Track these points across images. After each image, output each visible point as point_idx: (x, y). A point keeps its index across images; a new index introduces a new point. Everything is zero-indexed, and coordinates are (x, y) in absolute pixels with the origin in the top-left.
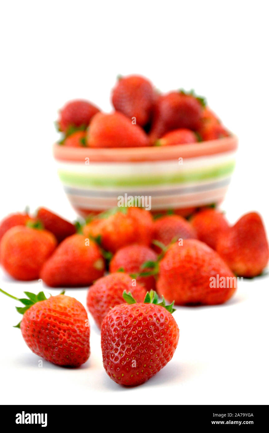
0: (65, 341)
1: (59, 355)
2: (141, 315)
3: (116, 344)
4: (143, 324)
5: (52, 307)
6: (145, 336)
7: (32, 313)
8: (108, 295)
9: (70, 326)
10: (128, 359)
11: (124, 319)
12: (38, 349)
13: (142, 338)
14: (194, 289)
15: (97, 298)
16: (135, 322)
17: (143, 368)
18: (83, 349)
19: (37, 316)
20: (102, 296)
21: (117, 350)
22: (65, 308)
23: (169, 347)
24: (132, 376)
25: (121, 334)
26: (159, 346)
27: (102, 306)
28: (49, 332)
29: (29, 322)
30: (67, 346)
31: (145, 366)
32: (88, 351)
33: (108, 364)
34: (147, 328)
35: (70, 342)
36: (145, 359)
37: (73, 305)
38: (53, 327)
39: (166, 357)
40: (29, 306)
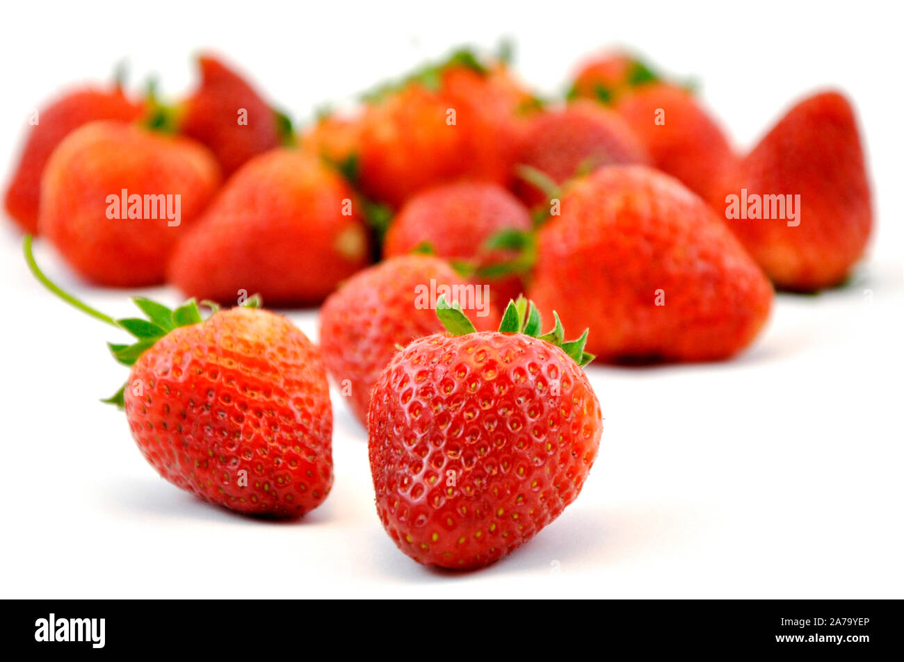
0: (259, 442)
2: (491, 365)
3: (415, 450)
4: (496, 392)
5: (223, 343)
7: (160, 360)
8: (385, 321)
9: (275, 398)
10: (450, 490)
11: (440, 377)
12: (178, 465)
13: (494, 432)
15: (351, 328)
16: (473, 385)
17: (495, 518)
18: (313, 466)
19: (177, 369)
20: (367, 324)
21: (420, 464)
22: (260, 347)
23: (572, 462)
24: (462, 540)
25: (433, 421)
26: (543, 456)
28: (212, 414)
29: (151, 387)
30: (265, 457)
31: (501, 512)
32: (327, 473)
33: (391, 505)
34: (509, 403)
35: (275, 444)
36: (501, 494)
37: (283, 339)
38: (224, 400)
39: (561, 491)
40: (149, 340)
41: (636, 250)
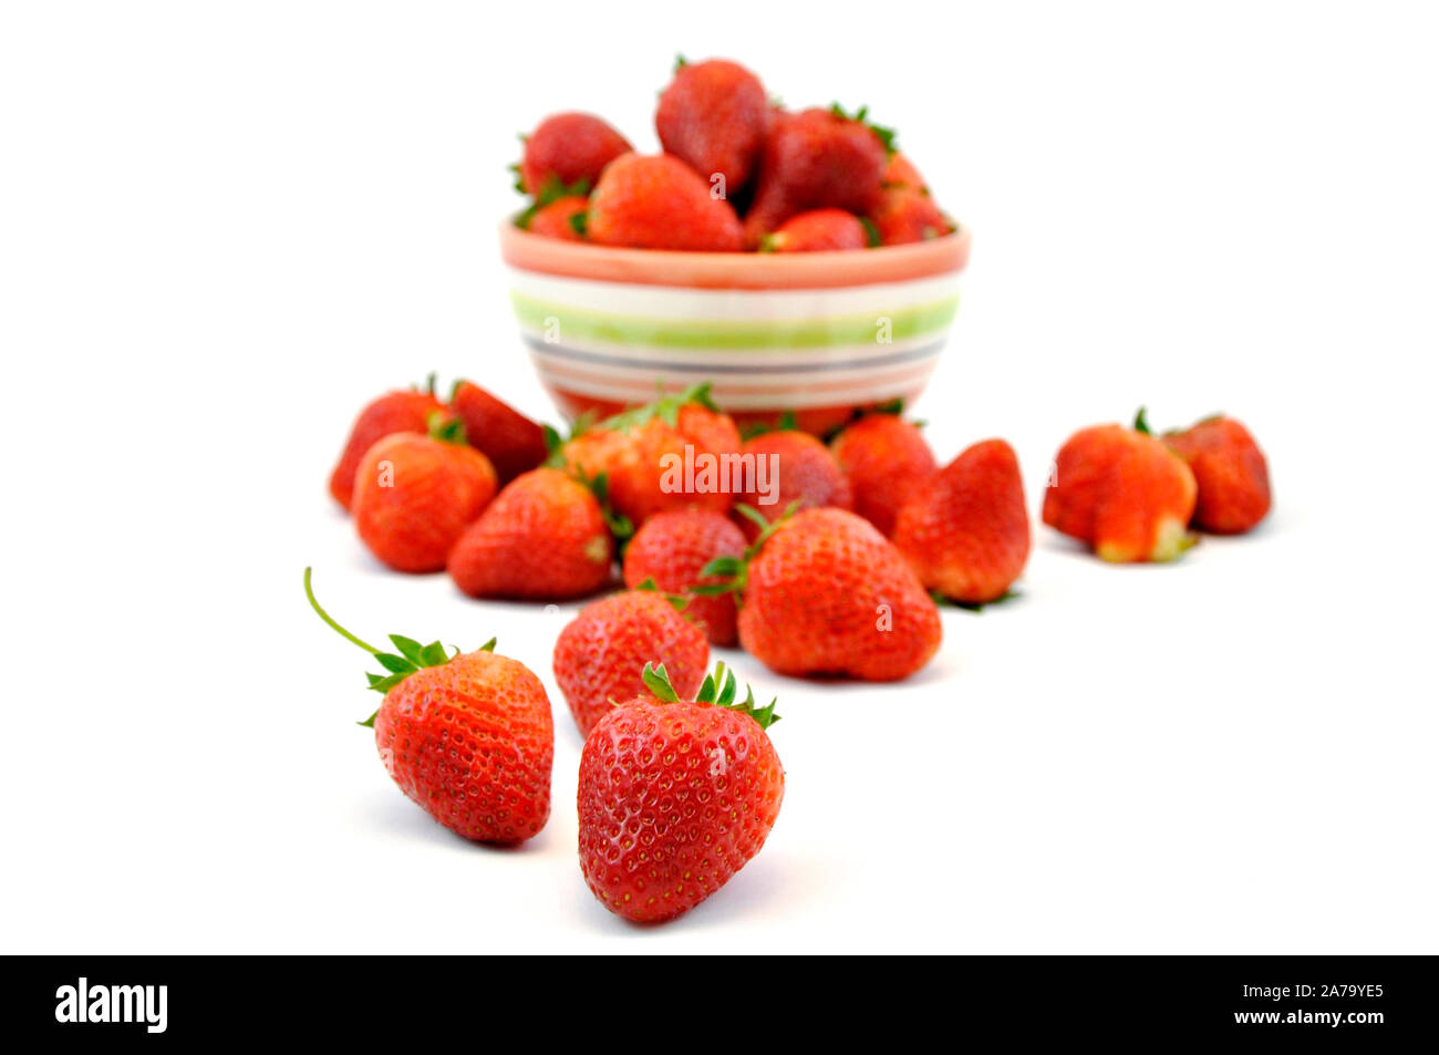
0: (484, 781)
1: (467, 815)
2: (686, 738)
3: (614, 814)
4: (689, 764)
5: (457, 687)
6: (692, 798)
7: (404, 698)
8: (609, 651)
9: (501, 740)
10: (642, 856)
11: (640, 747)
13: (685, 802)
14: (833, 640)
16: (669, 757)
17: (682, 881)
18: (531, 804)
19: (417, 709)
20: (594, 652)
21: (618, 828)
22: (492, 692)
23: (755, 825)
24: (652, 901)
25: (631, 788)
26: (728, 825)
27: (592, 678)
28: (445, 752)
29: (396, 722)
30: (489, 794)
31: (688, 876)
32: (543, 807)
33: (591, 863)
34: (700, 775)
35: (498, 782)
36: (689, 860)
37: (513, 684)
38: (456, 739)
39: (743, 852)
40: (401, 674)
41: (832, 588)
